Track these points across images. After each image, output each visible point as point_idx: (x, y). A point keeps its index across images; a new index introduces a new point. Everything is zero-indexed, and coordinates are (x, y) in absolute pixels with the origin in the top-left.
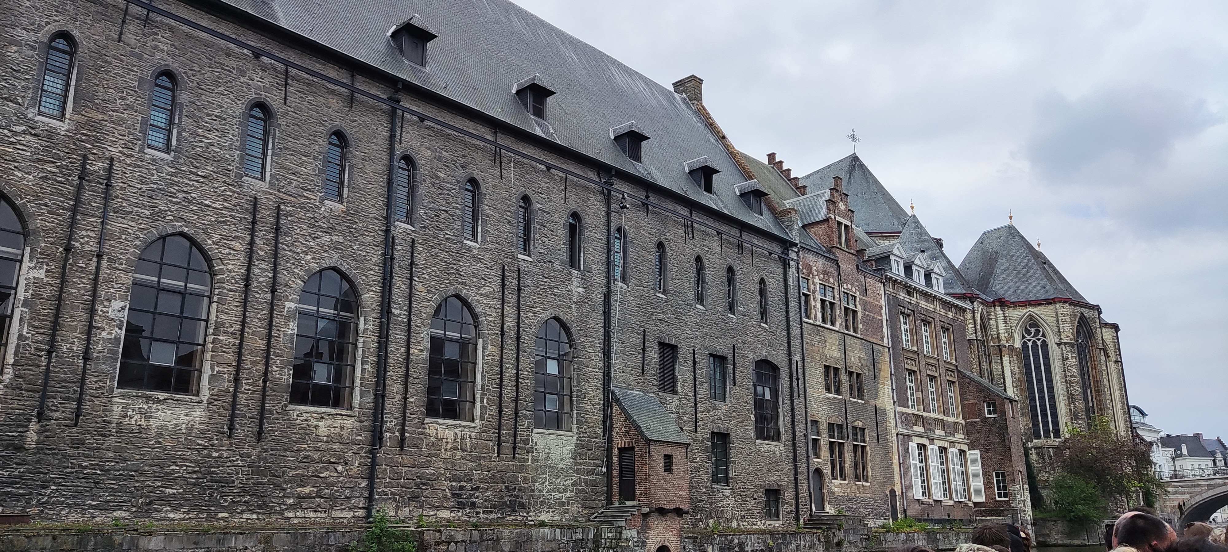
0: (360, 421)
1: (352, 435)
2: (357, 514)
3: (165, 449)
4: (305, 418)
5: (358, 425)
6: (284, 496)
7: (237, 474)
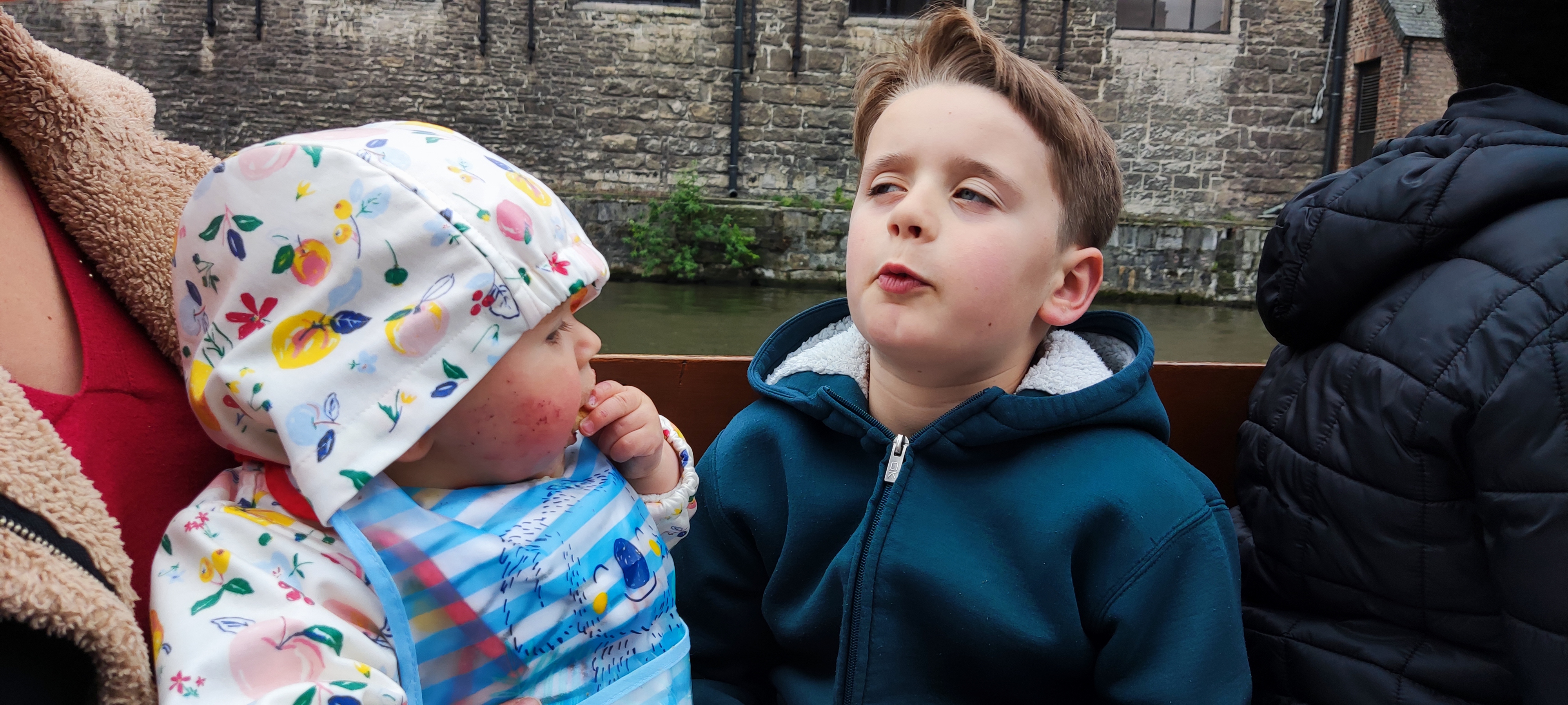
0: (711, 26)
1: (696, 49)
2: (713, 182)
3: (388, 73)
4: (607, 22)
5: (706, 32)
6: (582, 148)
7: (503, 110)
